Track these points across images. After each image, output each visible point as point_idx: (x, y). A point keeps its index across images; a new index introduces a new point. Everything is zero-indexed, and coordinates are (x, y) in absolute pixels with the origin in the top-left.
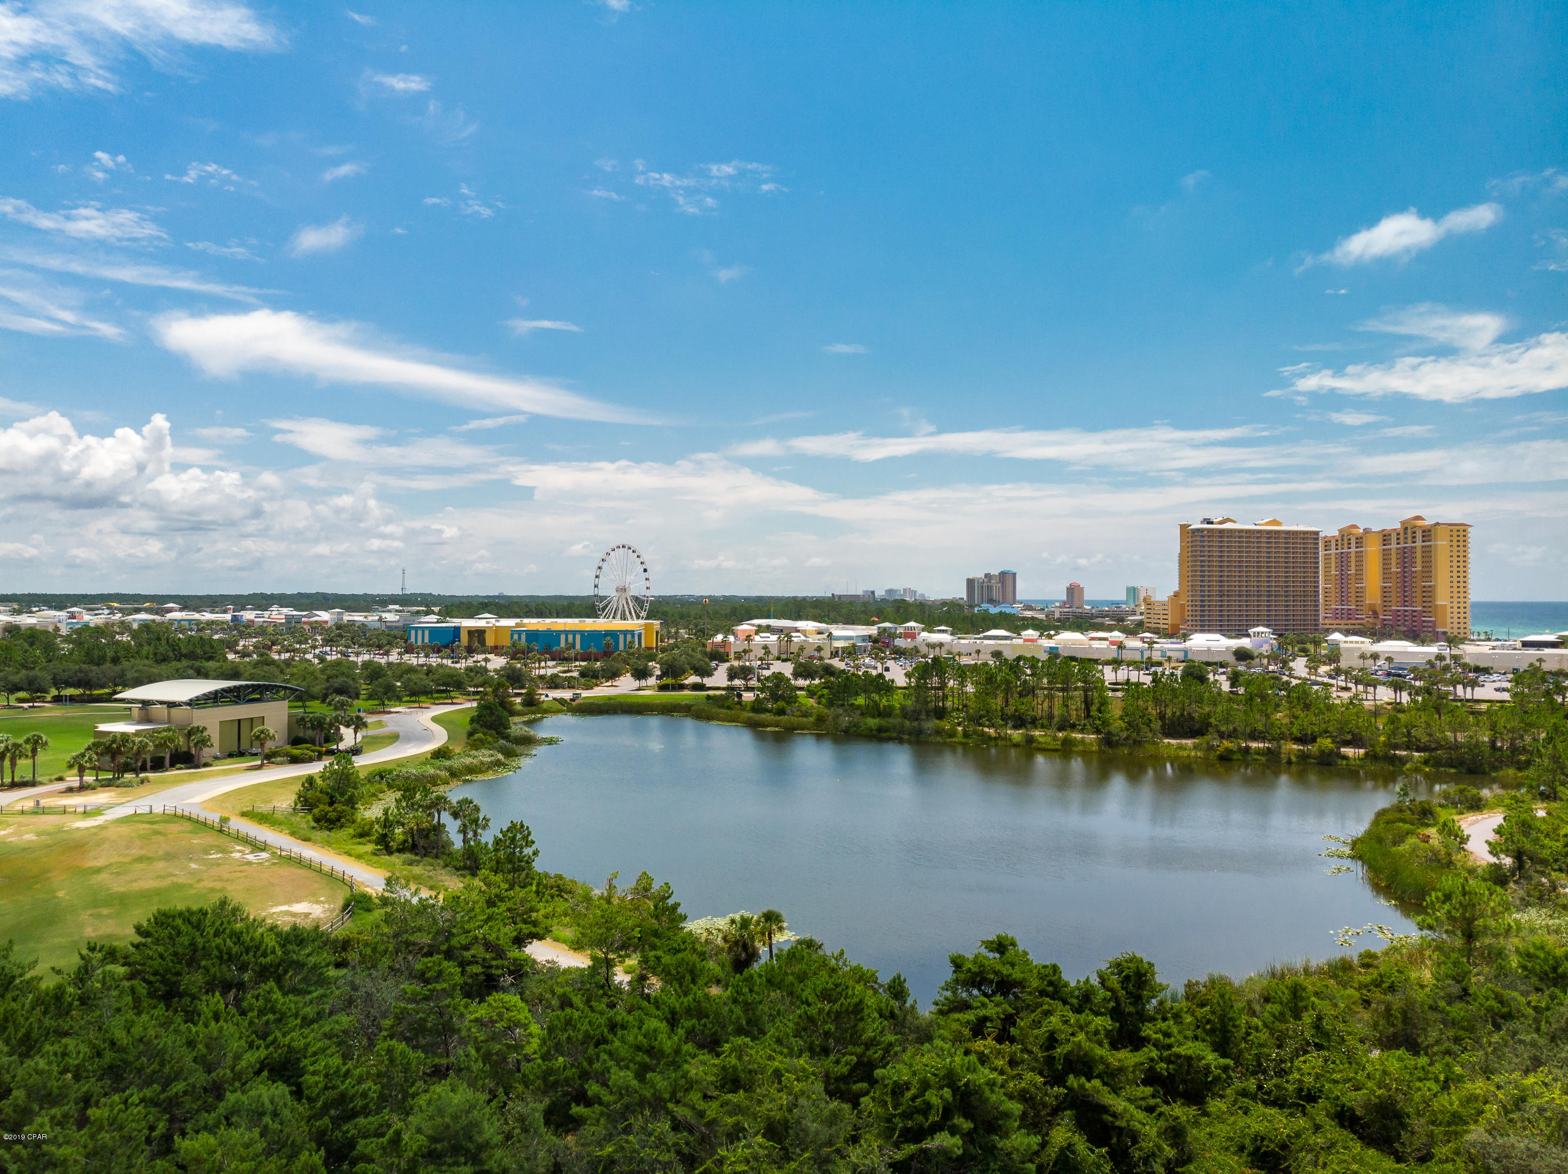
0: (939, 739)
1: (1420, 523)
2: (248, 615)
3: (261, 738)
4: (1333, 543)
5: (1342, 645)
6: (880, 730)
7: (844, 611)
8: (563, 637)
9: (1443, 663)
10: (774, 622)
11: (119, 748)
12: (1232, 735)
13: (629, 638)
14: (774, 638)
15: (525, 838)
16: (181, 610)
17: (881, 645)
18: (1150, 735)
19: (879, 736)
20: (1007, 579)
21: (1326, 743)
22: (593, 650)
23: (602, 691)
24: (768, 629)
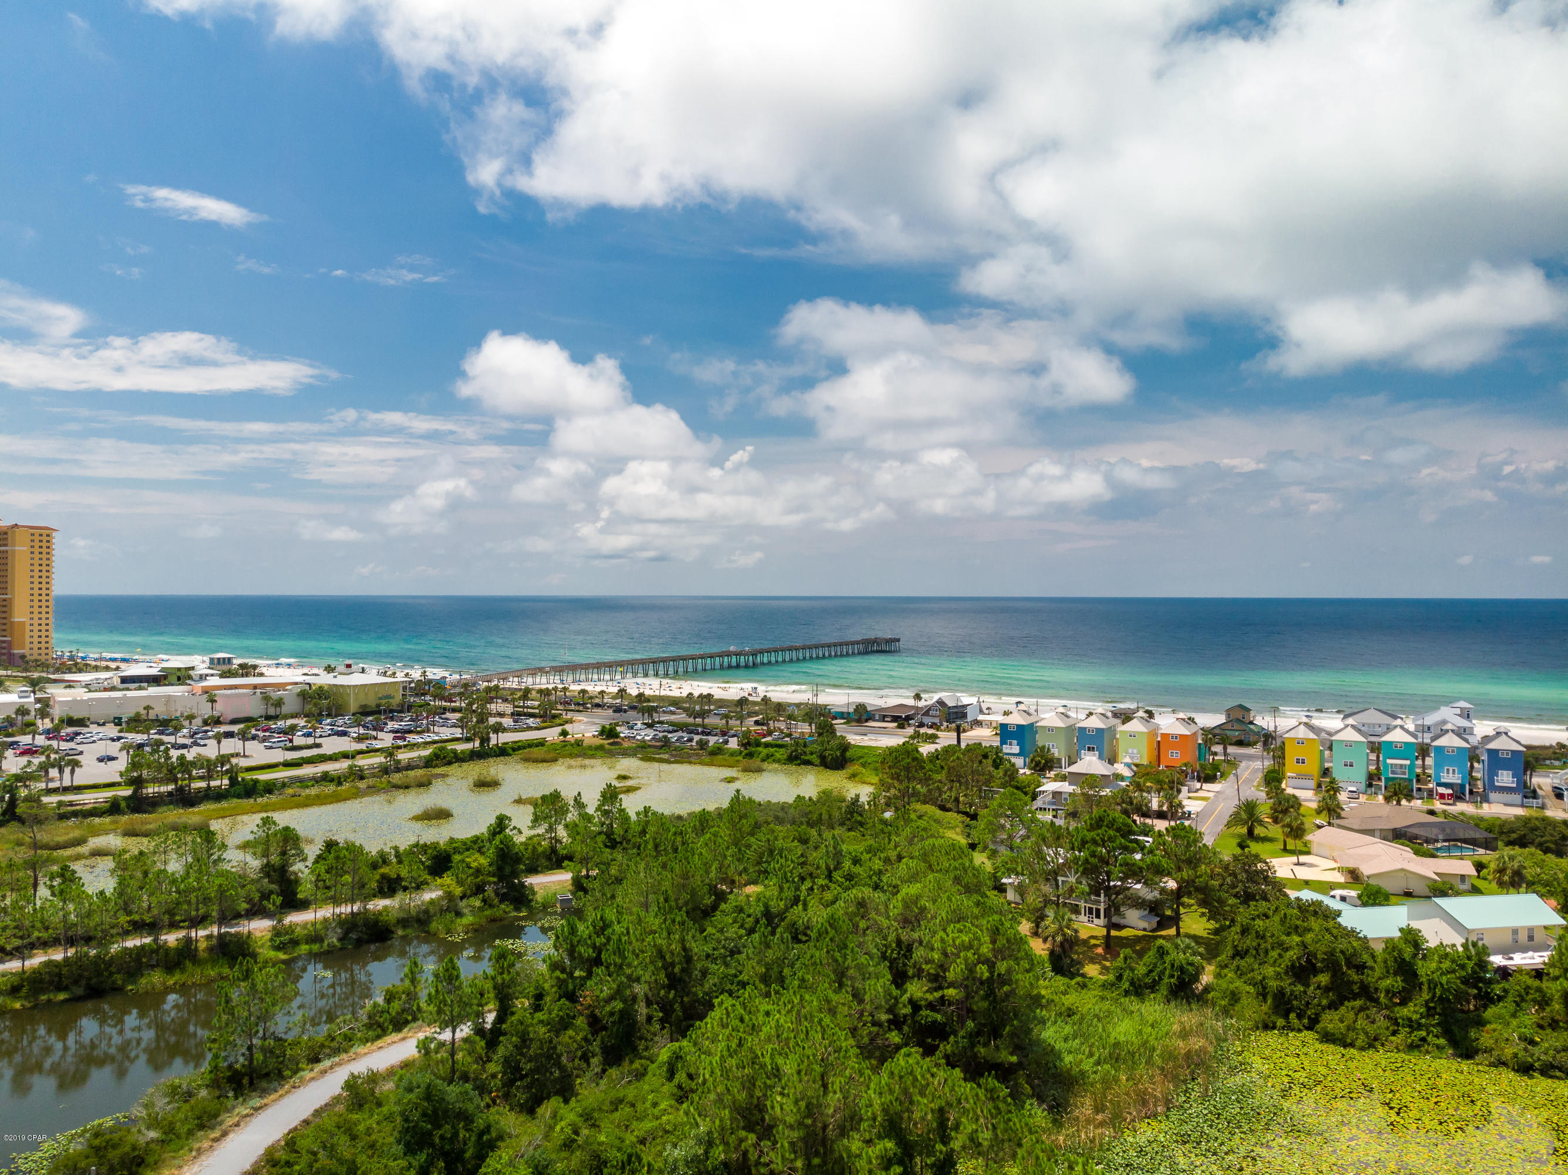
9: (26, 718)
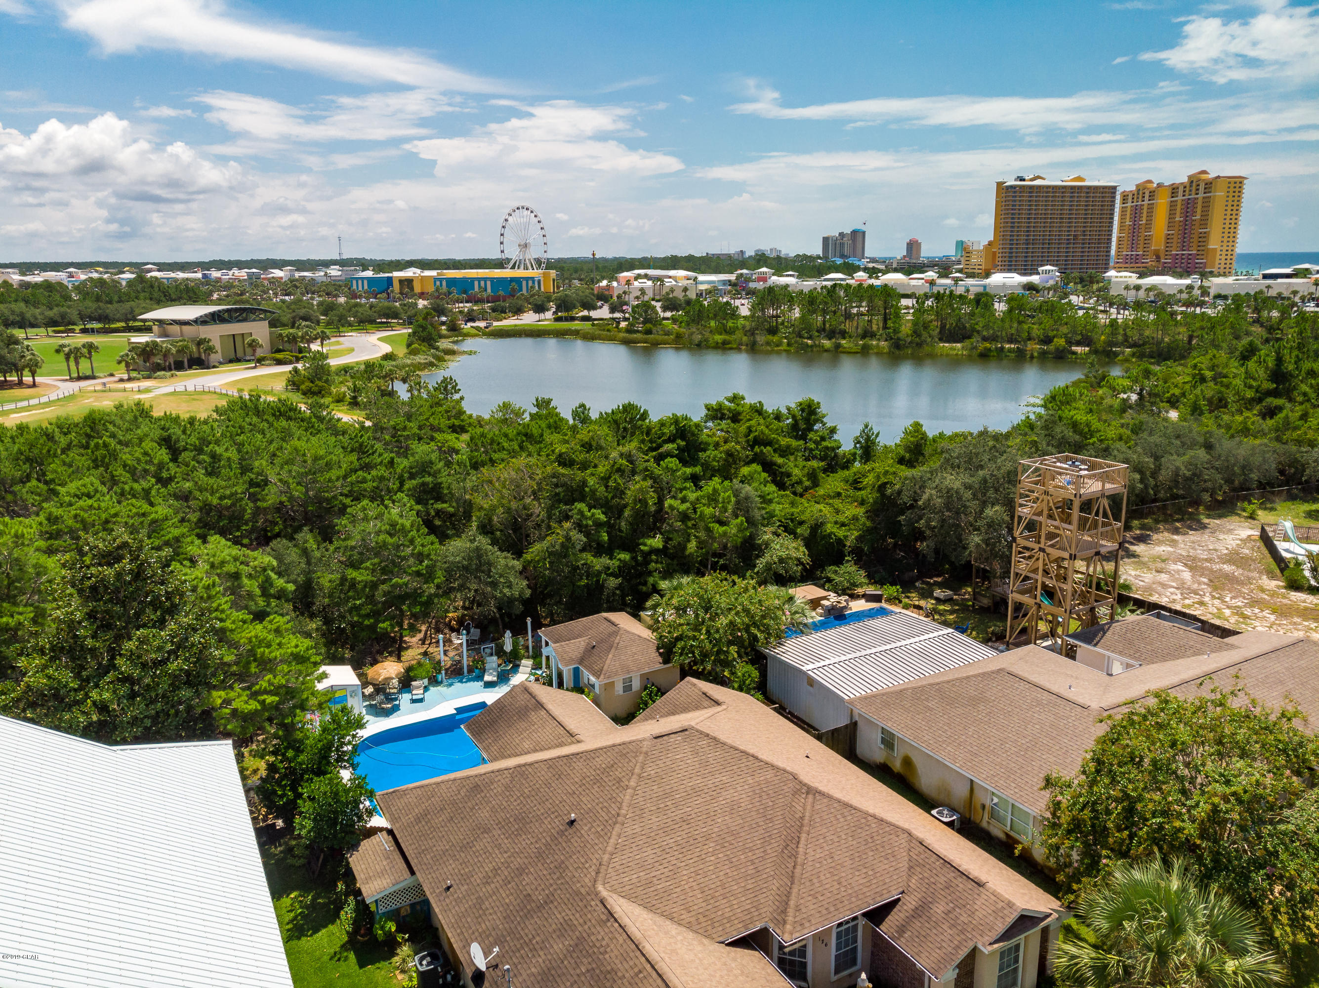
0: (769, 348)
1: (1204, 176)
2: (215, 274)
3: (254, 345)
4: (1130, 197)
5: (1113, 280)
6: (725, 343)
7: (713, 264)
8: (476, 283)
10: (651, 272)
11: (151, 350)
12: (993, 339)
13: (530, 283)
14: (650, 283)
15: (454, 387)
16: (159, 270)
17: (739, 288)
18: (929, 340)
19: (723, 347)
20: (857, 236)
21: (1061, 342)
22: (501, 293)
23: (510, 322)
24: (646, 276)
